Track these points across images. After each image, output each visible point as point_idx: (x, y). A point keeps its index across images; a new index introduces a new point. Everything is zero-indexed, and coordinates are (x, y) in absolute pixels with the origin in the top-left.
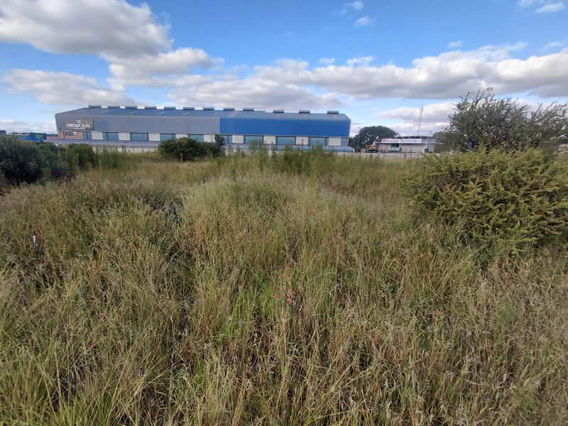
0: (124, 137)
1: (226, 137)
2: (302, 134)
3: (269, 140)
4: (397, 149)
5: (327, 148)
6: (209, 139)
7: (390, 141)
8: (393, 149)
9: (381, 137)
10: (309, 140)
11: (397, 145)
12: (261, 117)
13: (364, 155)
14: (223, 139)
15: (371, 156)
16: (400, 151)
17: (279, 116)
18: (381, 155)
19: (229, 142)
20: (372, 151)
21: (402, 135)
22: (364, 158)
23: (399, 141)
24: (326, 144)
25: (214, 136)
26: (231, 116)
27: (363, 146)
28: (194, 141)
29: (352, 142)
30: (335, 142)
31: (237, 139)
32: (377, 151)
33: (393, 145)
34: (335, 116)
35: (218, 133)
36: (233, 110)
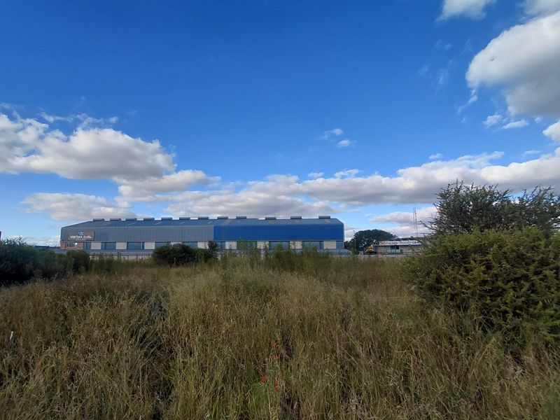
0: (121, 246)
1: (219, 243)
2: (296, 238)
3: (261, 245)
4: (398, 251)
5: (322, 251)
6: (202, 245)
7: (388, 243)
8: (394, 251)
9: (378, 240)
10: (303, 245)
11: (397, 247)
12: (253, 224)
13: (362, 256)
14: (216, 245)
15: (370, 257)
16: (401, 253)
17: (270, 222)
18: (380, 256)
19: (223, 247)
20: (371, 253)
21: (400, 237)
22: (362, 259)
23: (399, 243)
24: (321, 247)
25: (207, 243)
26: (225, 224)
27: (362, 249)
28: (188, 247)
29: (347, 245)
30: (330, 245)
31: (230, 245)
32: (376, 253)
33: (392, 247)
34: (327, 221)
35: (212, 239)
36: (227, 218)
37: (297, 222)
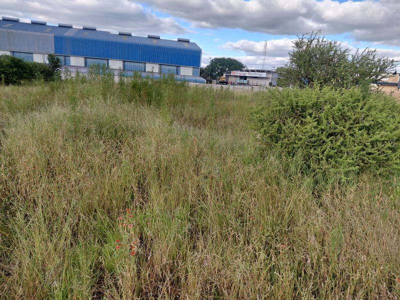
1: (62, 58)
2: (152, 61)
3: (116, 65)
4: (245, 82)
5: (179, 77)
6: (40, 59)
7: (238, 73)
8: (242, 81)
9: (231, 70)
10: (160, 69)
11: (245, 78)
13: (215, 86)
14: (58, 60)
15: (222, 87)
16: (248, 84)
17: (125, 39)
18: (231, 87)
19: (66, 63)
20: (222, 83)
21: (250, 69)
22: (215, 89)
23: (247, 74)
24: (178, 73)
25: (46, 56)
26: (68, 34)
27: (215, 78)
28: (20, 61)
29: (203, 73)
30: (186, 72)
31: (76, 61)
32: (227, 83)
33: (241, 77)
34: (186, 44)
35: (52, 52)
36: (71, 27)
37: (155, 42)
